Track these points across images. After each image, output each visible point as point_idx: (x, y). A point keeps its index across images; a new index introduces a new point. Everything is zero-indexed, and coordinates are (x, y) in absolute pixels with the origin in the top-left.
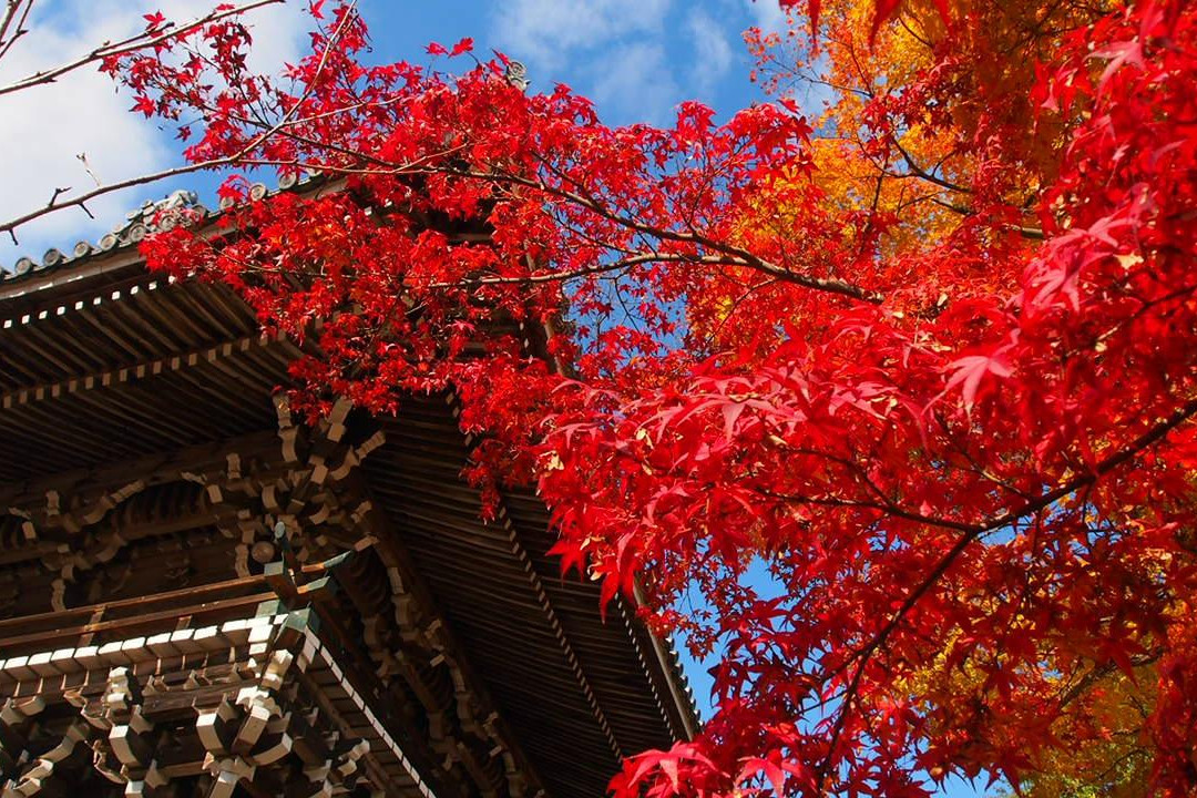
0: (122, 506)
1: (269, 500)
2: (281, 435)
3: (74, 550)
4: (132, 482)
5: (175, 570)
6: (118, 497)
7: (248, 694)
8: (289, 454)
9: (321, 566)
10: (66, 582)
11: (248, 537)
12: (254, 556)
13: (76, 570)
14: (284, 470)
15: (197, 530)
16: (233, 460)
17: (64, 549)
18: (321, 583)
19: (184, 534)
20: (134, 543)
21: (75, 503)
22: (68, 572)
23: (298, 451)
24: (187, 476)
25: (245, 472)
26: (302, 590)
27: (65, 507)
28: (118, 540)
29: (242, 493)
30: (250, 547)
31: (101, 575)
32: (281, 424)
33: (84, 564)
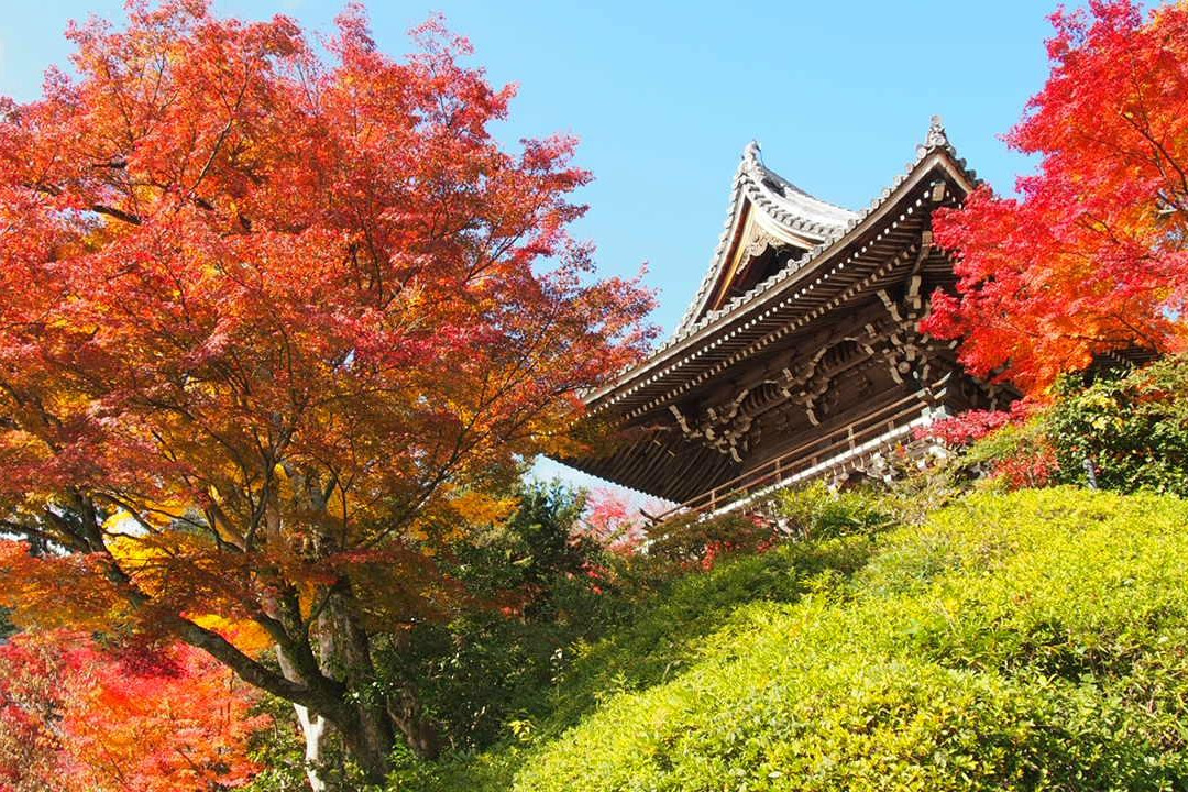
0: (820, 363)
1: (896, 341)
2: (890, 309)
3: (808, 393)
4: (820, 350)
5: (861, 386)
6: (817, 360)
7: (933, 450)
8: (897, 318)
9: (940, 383)
10: (812, 409)
11: (893, 361)
12: (901, 370)
13: (813, 402)
14: (897, 325)
15: (863, 362)
16: (869, 327)
17: (803, 394)
18: (944, 392)
19: (857, 366)
20: (832, 379)
21: (797, 370)
22: (810, 404)
23: (901, 315)
24: (847, 339)
25: (878, 331)
26: (937, 397)
27: (794, 375)
28: (826, 379)
29: (880, 342)
30: (897, 367)
31: (824, 399)
32: (887, 305)
33: (815, 397)
